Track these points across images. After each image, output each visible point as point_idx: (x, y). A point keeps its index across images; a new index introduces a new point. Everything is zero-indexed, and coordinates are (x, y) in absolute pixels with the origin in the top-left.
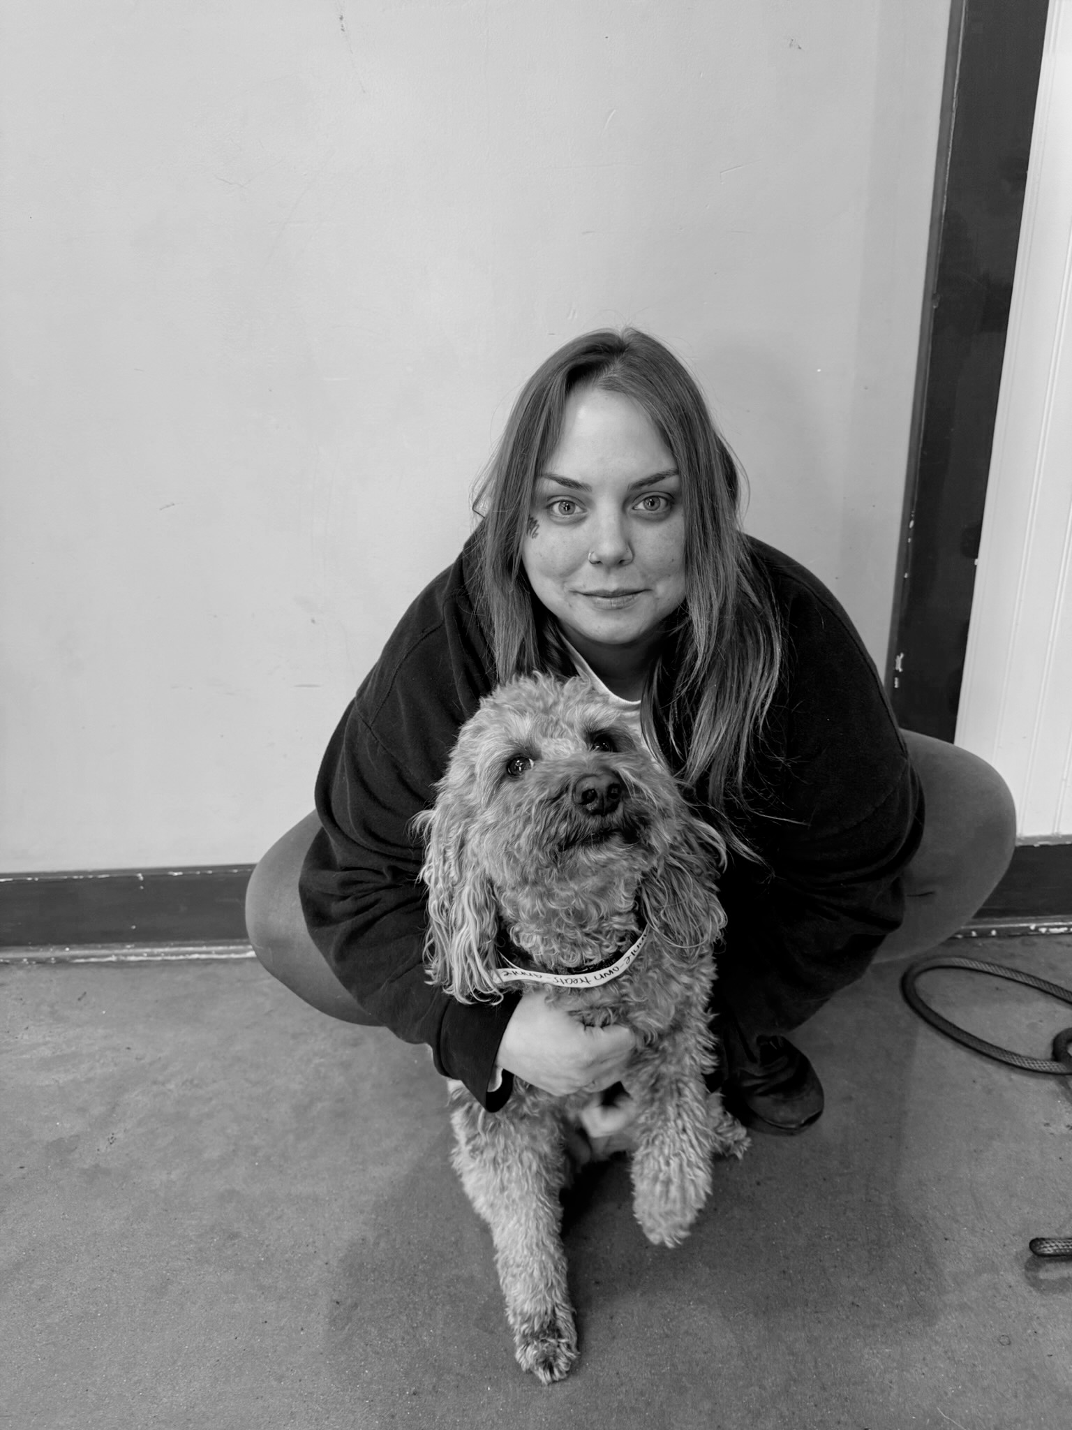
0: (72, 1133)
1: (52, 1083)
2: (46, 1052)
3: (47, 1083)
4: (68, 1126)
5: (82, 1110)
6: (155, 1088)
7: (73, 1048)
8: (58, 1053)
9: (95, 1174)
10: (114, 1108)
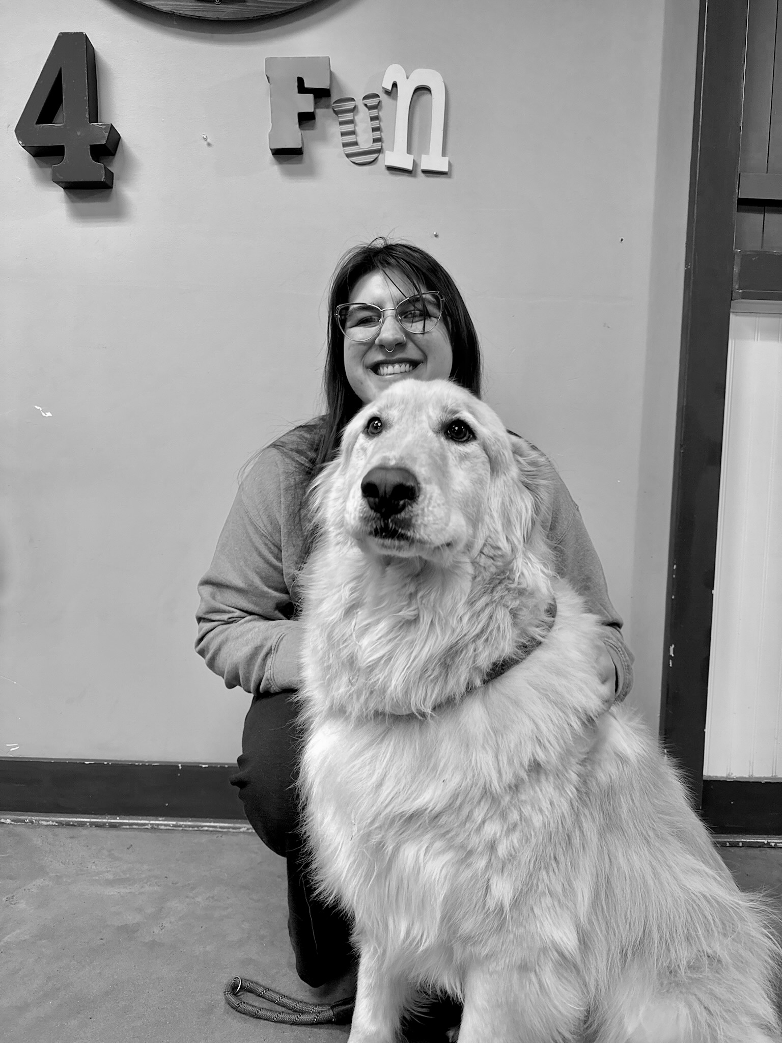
0: (135, 922)
1: (116, 893)
2: (110, 877)
3: (112, 893)
4: (131, 918)
5: (140, 910)
6: (188, 900)
7: (128, 876)
8: (117, 877)
9: (153, 945)
10: (161, 910)
